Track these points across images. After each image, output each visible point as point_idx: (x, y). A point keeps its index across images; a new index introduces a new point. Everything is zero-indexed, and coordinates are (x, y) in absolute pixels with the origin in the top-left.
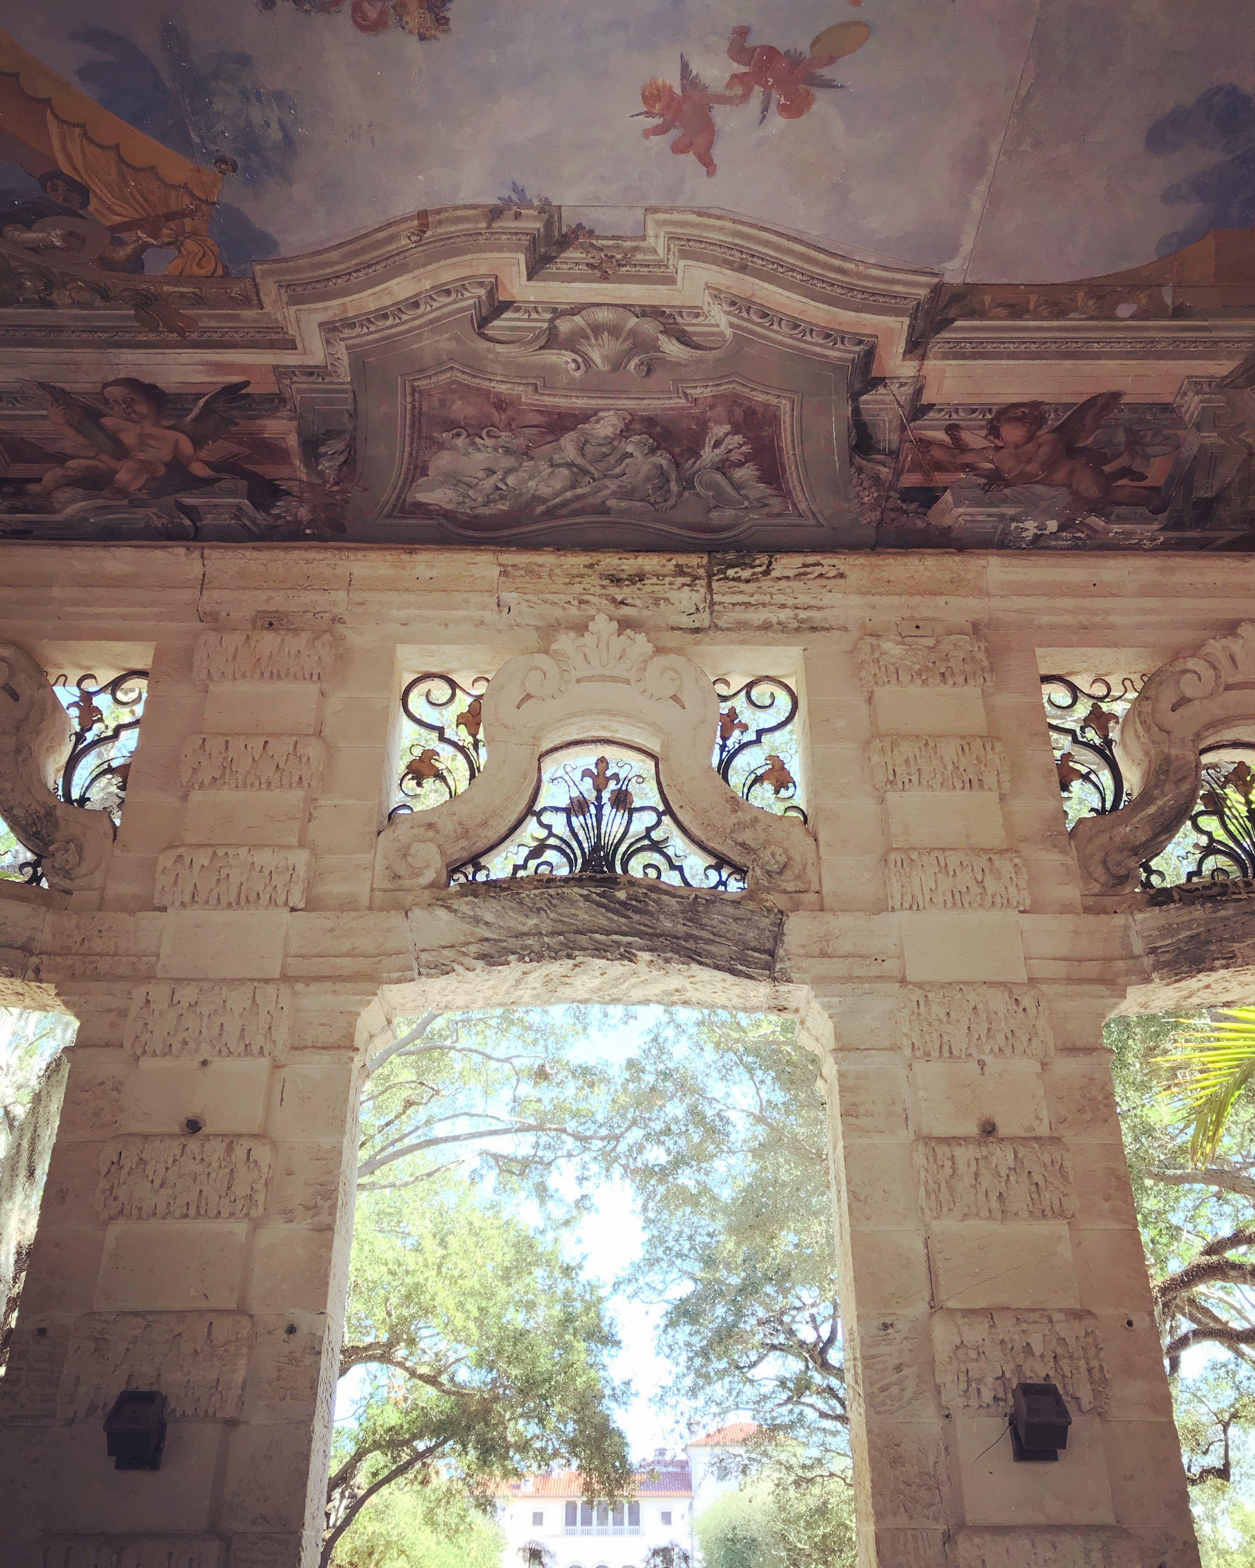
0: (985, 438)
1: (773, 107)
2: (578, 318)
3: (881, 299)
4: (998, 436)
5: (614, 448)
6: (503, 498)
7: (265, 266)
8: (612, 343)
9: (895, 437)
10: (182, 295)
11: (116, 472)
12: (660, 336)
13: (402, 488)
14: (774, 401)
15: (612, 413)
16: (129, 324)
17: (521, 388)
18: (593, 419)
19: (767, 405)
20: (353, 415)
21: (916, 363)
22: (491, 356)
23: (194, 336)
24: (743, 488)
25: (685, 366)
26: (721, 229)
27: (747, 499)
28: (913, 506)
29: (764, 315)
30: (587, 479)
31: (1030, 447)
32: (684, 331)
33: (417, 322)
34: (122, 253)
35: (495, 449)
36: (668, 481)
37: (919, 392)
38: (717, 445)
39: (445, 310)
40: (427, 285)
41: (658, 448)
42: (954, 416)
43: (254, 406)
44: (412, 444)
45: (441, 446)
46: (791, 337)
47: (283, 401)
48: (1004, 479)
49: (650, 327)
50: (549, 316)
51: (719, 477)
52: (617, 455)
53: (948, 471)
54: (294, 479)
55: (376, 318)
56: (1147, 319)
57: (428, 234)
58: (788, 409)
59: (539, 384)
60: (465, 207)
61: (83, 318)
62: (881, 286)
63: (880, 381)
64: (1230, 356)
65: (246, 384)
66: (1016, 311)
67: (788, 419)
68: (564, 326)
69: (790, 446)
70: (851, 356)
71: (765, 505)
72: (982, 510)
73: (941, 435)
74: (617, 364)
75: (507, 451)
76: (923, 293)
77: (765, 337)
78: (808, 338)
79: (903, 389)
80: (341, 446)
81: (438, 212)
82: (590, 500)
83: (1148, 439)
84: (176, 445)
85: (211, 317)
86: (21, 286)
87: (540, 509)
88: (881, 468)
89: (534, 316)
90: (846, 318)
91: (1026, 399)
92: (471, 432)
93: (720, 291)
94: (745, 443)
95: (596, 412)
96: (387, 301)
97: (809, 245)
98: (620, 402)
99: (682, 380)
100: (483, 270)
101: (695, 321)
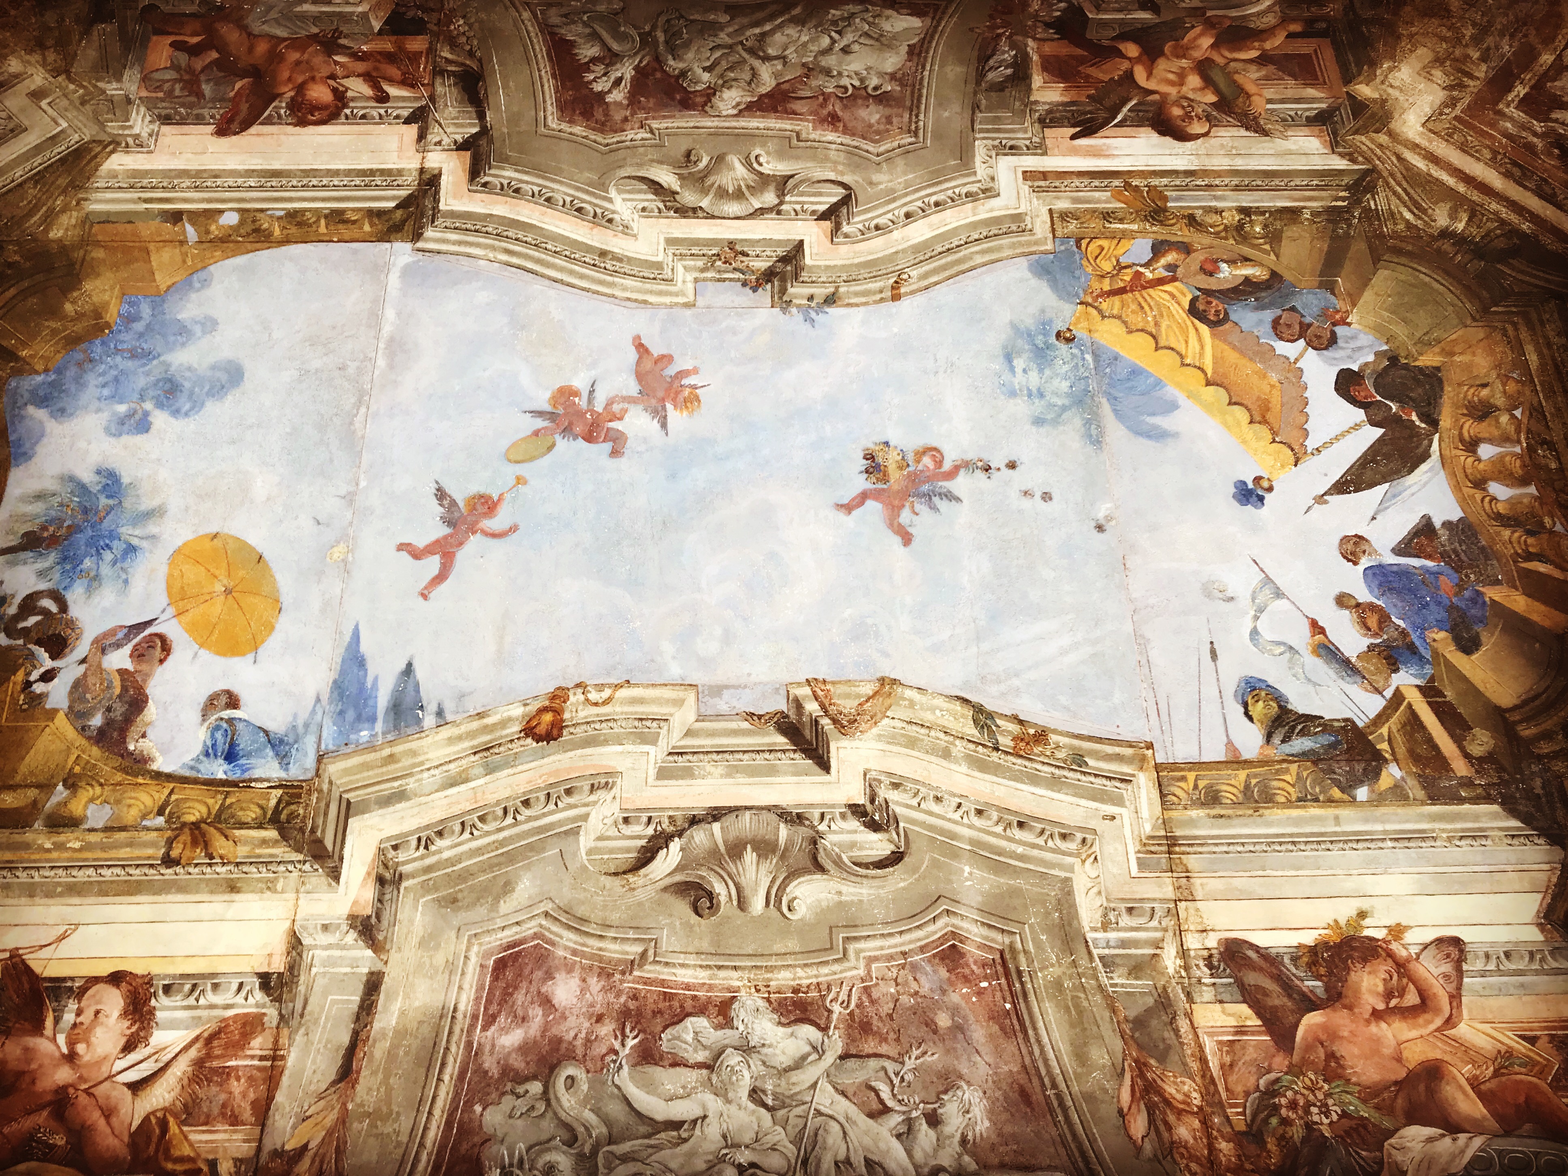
0: (347, 89)
1: (585, 395)
2: (757, 205)
3: (469, 226)
4: (335, 91)
5: (722, 76)
6: (835, 23)
7: (1042, 248)
8: (724, 182)
9: (439, 89)
10: (1121, 221)
11: (1212, 46)
12: (678, 189)
13: (935, 32)
14: (564, 126)
15: (724, 113)
16: (1174, 194)
17: (812, 137)
18: (742, 107)
19: (571, 122)
20: (976, 107)
21: (427, 165)
22: (840, 168)
23: (1116, 183)
24: (589, 35)
25: (652, 161)
26: (625, 289)
27: (584, 23)
28: (410, 14)
29: (579, 210)
30: (748, 44)
31: (300, 79)
32: (656, 194)
33: (908, 199)
34: (1170, 257)
35: (840, 74)
36: (667, 42)
37: (422, 136)
38: (618, 82)
39: (881, 211)
40: (896, 234)
41: (677, 77)
42: (382, 111)
43: (1069, 115)
44: (922, 79)
45: (893, 77)
46: (553, 190)
47: (1041, 121)
48: (320, 43)
49: (689, 198)
50: (784, 207)
51: (615, 46)
52: (718, 70)
53: (380, 53)
54: (1040, 40)
55: (946, 203)
56: (206, 211)
57: (892, 281)
58: (550, 118)
59: (794, 142)
60: (857, 305)
61: (1216, 198)
62: (470, 239)
63: (461, 147)
64: (114, 175)
65: (1073, 137)
66: (337, 217)
67: (549, 108)
68: (770, 198)
69: (545, 80)
70: (492, 172)
71: (565, 16)
72: (338, 9)
73: (393, 91)
74: (719, 160)
75: (827, 72)
76: (429, 233)
77: (578, 189)
78: (536, 189)
79: (437, 139)
80: (990, 76)
81: (882, 300)
82: (745, 21)
83: (178, 87)
84: (1150, 75)
85: (1099, 201)
86: (1265, 226)
87: (797, 11)
88: (449, 56)
89: (798, 207)
90: (500, 207)
91: (311, 129)
92: (863, 93)
93: (623, 232)
94: (590, 82)
95: (740, 114)
96: (935, 218)
97: (543, 276)
98: (715, 124)
99: (656, 146)
100: (844, 250)
101: (646, 204)
